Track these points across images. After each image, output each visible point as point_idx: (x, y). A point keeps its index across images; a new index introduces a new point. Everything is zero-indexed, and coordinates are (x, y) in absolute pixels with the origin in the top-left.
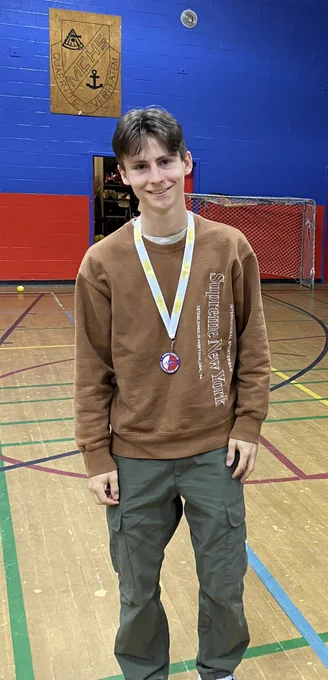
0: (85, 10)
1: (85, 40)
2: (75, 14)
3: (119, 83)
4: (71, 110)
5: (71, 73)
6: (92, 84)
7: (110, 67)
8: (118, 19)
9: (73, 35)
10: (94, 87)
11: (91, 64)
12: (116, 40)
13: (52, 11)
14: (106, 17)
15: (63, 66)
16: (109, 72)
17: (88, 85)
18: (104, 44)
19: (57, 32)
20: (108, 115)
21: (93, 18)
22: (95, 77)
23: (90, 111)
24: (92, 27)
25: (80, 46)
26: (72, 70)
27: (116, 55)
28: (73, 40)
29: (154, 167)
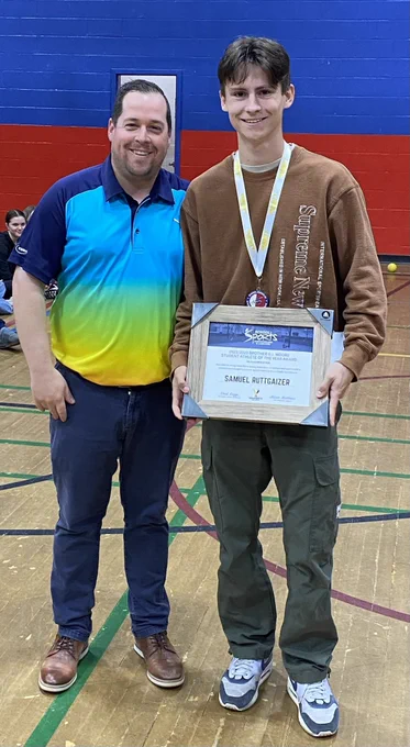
29: (252, 96)
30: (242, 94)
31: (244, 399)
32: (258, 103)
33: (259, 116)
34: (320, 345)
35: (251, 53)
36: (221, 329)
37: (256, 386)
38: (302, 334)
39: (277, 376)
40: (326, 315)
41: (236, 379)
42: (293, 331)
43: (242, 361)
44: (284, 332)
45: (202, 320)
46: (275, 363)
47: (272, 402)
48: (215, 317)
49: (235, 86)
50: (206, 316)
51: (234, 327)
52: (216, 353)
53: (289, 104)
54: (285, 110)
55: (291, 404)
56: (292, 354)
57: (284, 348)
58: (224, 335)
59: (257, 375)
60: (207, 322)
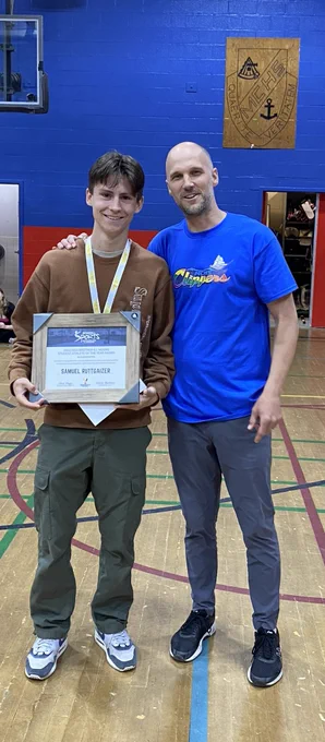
0: (263, 36)
1: (261, 67)
2: (251, 42)
3: (295, 111)
4: (244, 144)
5: (245, 104)
6: (266, 115)
7: (286, 94)
8: (297, 42)
9: (250, 64)
10: (269, 118)
11: (267, 93)
12: (293, 65)
13: (230, 41)
14: (284, 40)
15: (238, 97)
16: (285, 100)
17: (262, 115)
18: (281, 70)
19: (233, 62)
20: (281, 146)
21: (271, 43)
22: (269, 106)
23: (262, 144)
24: (269, 53)
25: (256, 75)
26: (246, 100)
27: (293, 81)
28: (249, 69)
29: (116, 198)
30: (108, 195)
31: (77, 387)
32: (120, 205)
33: (119, 215)
34: (131, 341)
35: (121, 166)
36: (56, 333)
37: (85, 376)
38: (118, 332)
39: (100, 367)
40: (135, 316)
41: (70, 371)
42: (112, 330)
43: (74, 357)
44: (104, 332)
45: (41, 327)
46: (98, 357)
47: (97, 387)
48: (52, 323)
49: (106, 188)
50: (45, 324)
51: (66, 330)
52: (53, 353)
53: (138, 211)
54: (135, 214)
55: (112, 387)
56: (112, 348)
57: (105, 344)
58: (60, 338)
59: (87, 367)
60: (45, 329)
